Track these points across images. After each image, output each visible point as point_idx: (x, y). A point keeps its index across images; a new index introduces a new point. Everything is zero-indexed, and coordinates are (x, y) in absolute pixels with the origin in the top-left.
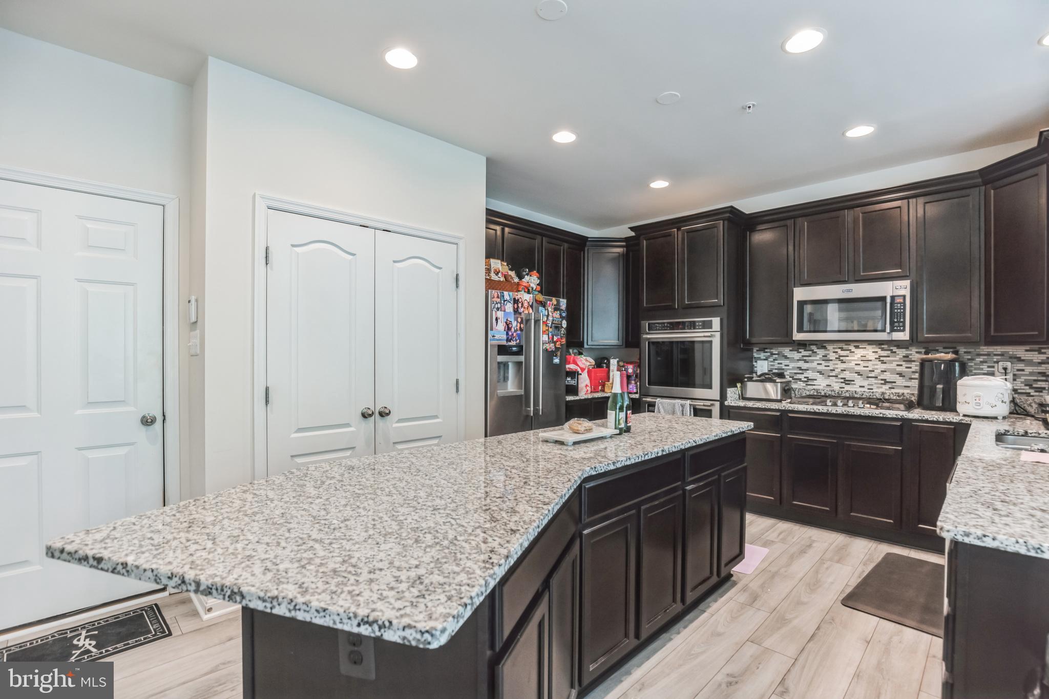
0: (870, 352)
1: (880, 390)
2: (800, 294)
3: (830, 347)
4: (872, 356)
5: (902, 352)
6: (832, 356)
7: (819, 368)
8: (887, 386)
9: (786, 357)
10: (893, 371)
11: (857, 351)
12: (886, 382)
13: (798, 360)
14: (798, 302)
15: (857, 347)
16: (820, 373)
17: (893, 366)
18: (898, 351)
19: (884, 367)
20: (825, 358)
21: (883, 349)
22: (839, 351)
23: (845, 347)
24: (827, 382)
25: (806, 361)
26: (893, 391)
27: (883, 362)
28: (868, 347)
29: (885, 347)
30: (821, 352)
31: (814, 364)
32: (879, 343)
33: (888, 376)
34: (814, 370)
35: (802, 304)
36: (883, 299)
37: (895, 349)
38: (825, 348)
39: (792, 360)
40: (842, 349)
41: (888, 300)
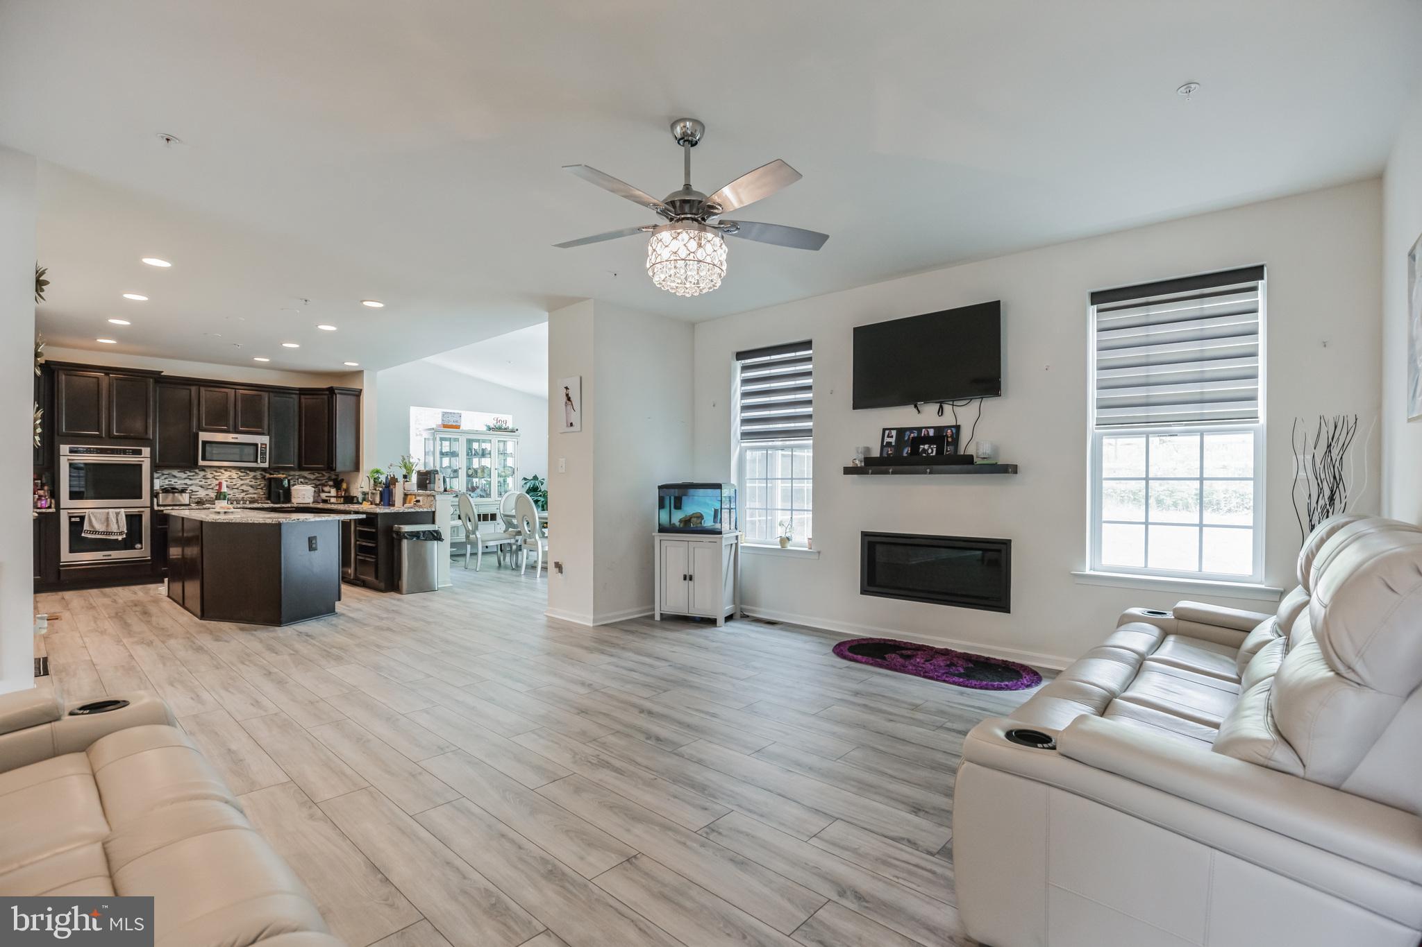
0: (234, 474)
1: (241, 496)
2: (204, 436)
3: (208, 470)
4: (235, 476)
5: (252, 474)
6: (210, 476)
7: (201, 483)
8: (244, 494)
9: (175, 477)
10: (247, 485)
11: (226, 473)
12: (243, 491)
13: (185, 479)
14: (202, 441)
15: (226, 470)
16: (201, 487)
17: (247, 481)
18: (250, 473)
19: (242, 482)
20: (205, 477)
21: (242, 472)
22: (214, 472)
23: (218, 470)
24: (207, 492)
25: (190, 479)
26: (249, 496)
27: (242, 480)
28: (233, 471)
29: (243, 470)
30: (202, 474)
31: (197, 481)
32: (239, 469)
33: (244, 488)
34: (197, 485)
35: (205, 443)
36: (256, 445)
37: (248, 472)
38: (204, 470)
39: (180, 478)
40: (216, 472)
41: (259, 446)
